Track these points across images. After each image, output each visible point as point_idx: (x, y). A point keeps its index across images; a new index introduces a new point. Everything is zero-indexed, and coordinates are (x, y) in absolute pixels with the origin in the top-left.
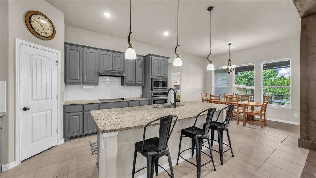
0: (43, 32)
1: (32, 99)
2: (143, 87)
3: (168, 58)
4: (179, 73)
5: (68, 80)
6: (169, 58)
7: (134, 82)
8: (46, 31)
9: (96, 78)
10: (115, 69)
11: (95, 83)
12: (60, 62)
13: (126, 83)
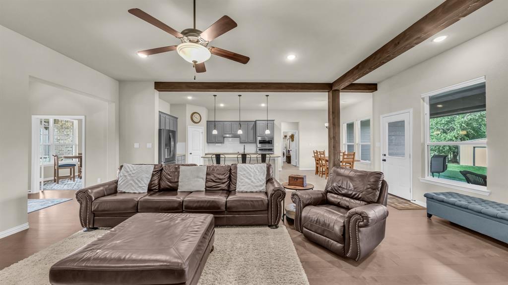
0: (197, 120)
1: (194, 150)
2: (256, 144)
3: (274, 120)
5: (208, 141)
7: (246, 141)
9: (221, 139)
10: (233, 133)
11: (222, 142)
12: (203, 132)
13: (241, 142)
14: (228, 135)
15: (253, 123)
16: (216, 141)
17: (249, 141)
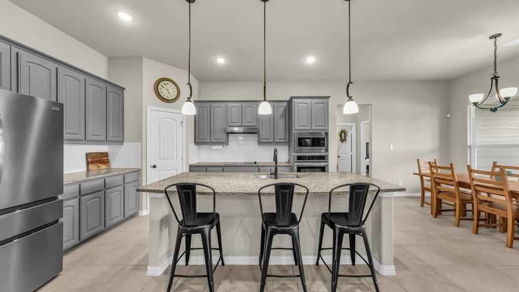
0: (169, 95)
1: (160, 159)
2: (289, 146)
3: (328, 98)
4: (367, 122)
5: (198, 140)
6: (330, 96)
8: (171, 94)
9: (223, 137)
10: (245, 124)
11: (225, 143)
12: (184, 123)
13: (260, 141)
14: (236, 129)
15: (285, 104)
16: (213, 140)
17: (276, 141)
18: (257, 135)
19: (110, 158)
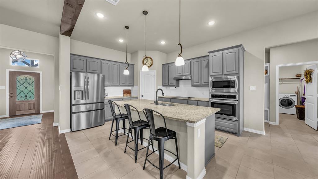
1: (145, 93)
5: (164, 84)
7: (199, 84)
8: (149, 64)
10: (184, 74)
11: (175, 86)
12: (155, 76)
13: (193, 84)
16: (169, 84)
17: (202, 84)
18: (191, 80)
19: (131, 92)
